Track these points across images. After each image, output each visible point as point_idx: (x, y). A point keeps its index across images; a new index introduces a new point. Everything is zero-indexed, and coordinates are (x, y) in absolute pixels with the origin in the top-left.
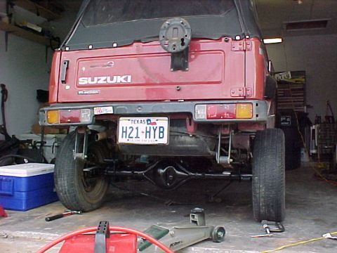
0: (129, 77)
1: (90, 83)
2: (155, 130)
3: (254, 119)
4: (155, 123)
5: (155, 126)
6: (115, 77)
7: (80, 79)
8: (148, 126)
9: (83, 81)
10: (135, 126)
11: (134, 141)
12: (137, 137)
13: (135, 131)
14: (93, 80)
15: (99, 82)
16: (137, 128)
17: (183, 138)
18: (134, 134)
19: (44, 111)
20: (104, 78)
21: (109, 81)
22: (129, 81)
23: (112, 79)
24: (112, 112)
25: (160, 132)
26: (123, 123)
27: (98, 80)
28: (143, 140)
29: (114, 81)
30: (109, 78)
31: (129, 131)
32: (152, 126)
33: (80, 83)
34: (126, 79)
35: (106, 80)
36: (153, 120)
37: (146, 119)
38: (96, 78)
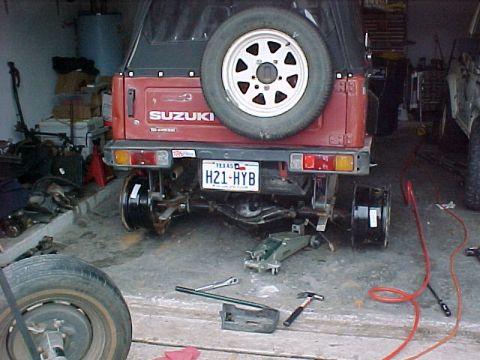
0: (212, 115)
2: (244, 176)
3: (355, 172)
4: (244, 168)
5: (244, 172)
6: (194, 114)
7: (152, 113)
8: (237, 171)
9: (155, 115)
10: (221, 170)
11: (221, 187)
12: (224, 183)
13: (221, 175)
14: (167, 116)
15: (175, 118)
16: (224, 173)
17: (274, 182)
18: (219, 180)
19: (110, 150)
20: (181, 114)
22: (212, 119)
23: (191, 116)
24: (194, 156)
25: (250, 178)
26: (207, 166)
27: (174, 116)
28: (231, 186)
29: (194, 119)
30: (187, 114)
31: (214, 175)
32: (240, 171)
33: (152, 118)
34: (208, 117)
35: (183, 116)
36: (242, 164)
37: (233, 163)
38: (171, 114)
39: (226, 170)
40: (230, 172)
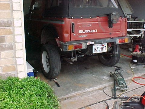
0: (97, 30)
1: (83, 32)
2: (104, 48)
4: (104, 45)
5: (104, 46)
6: (92, 30)
7: (79, 31)
8: (102, 47)
9: (80, 32)
10: (98, 47)
11: (98, 52)
13: (98, 48)
14: (84, 31)
15: (86, 32)
18: (98, 50)
20: (88, 30)
21: (90, 32)
22: (97, 31)
23: (91, 31)
24: (93, 44)
26: (95, 47)
27: (86, 31)
28: (101, 51)
29: (92, 32)
30: (90, 30)
31: (97, 49)
33: (79, 33)
34: (96, 31)
35: (89, 31)
36: (103, 44)
37: (101, 44)
38: (85, 31)
39: (99, 47)
40: (100, 47)
